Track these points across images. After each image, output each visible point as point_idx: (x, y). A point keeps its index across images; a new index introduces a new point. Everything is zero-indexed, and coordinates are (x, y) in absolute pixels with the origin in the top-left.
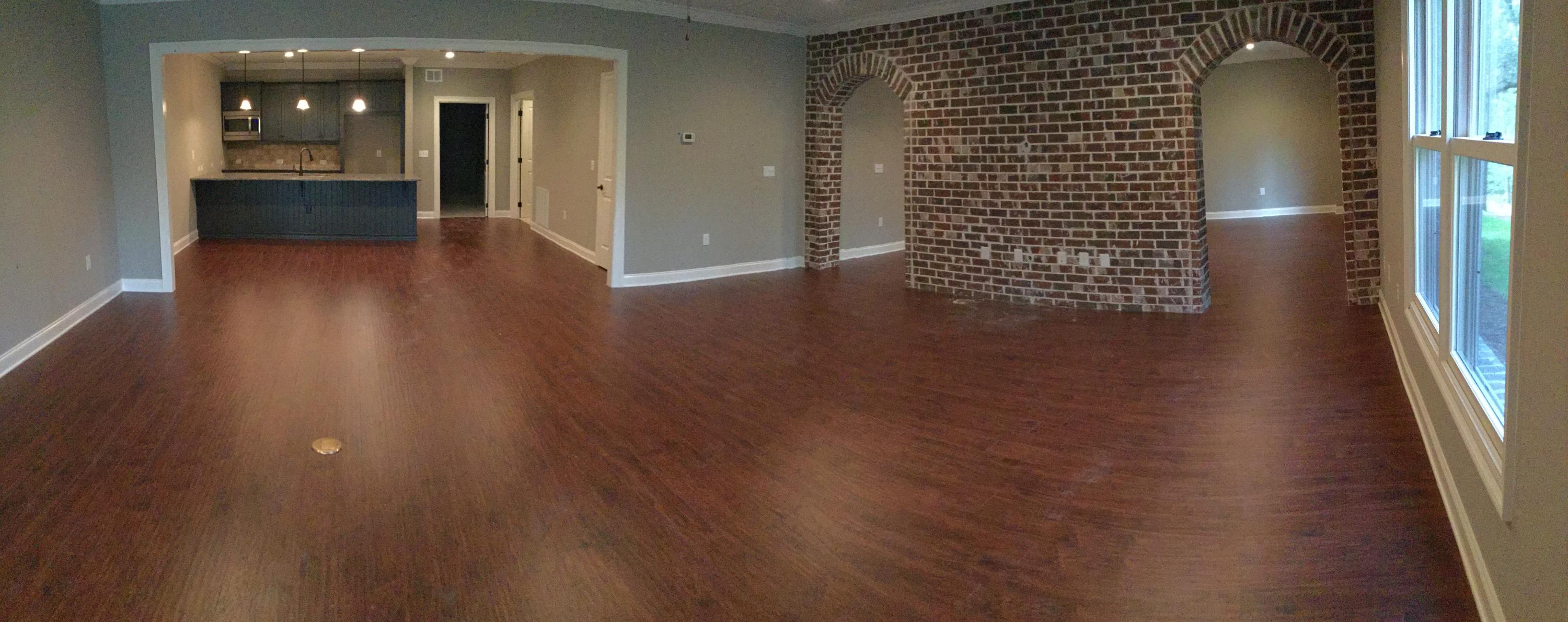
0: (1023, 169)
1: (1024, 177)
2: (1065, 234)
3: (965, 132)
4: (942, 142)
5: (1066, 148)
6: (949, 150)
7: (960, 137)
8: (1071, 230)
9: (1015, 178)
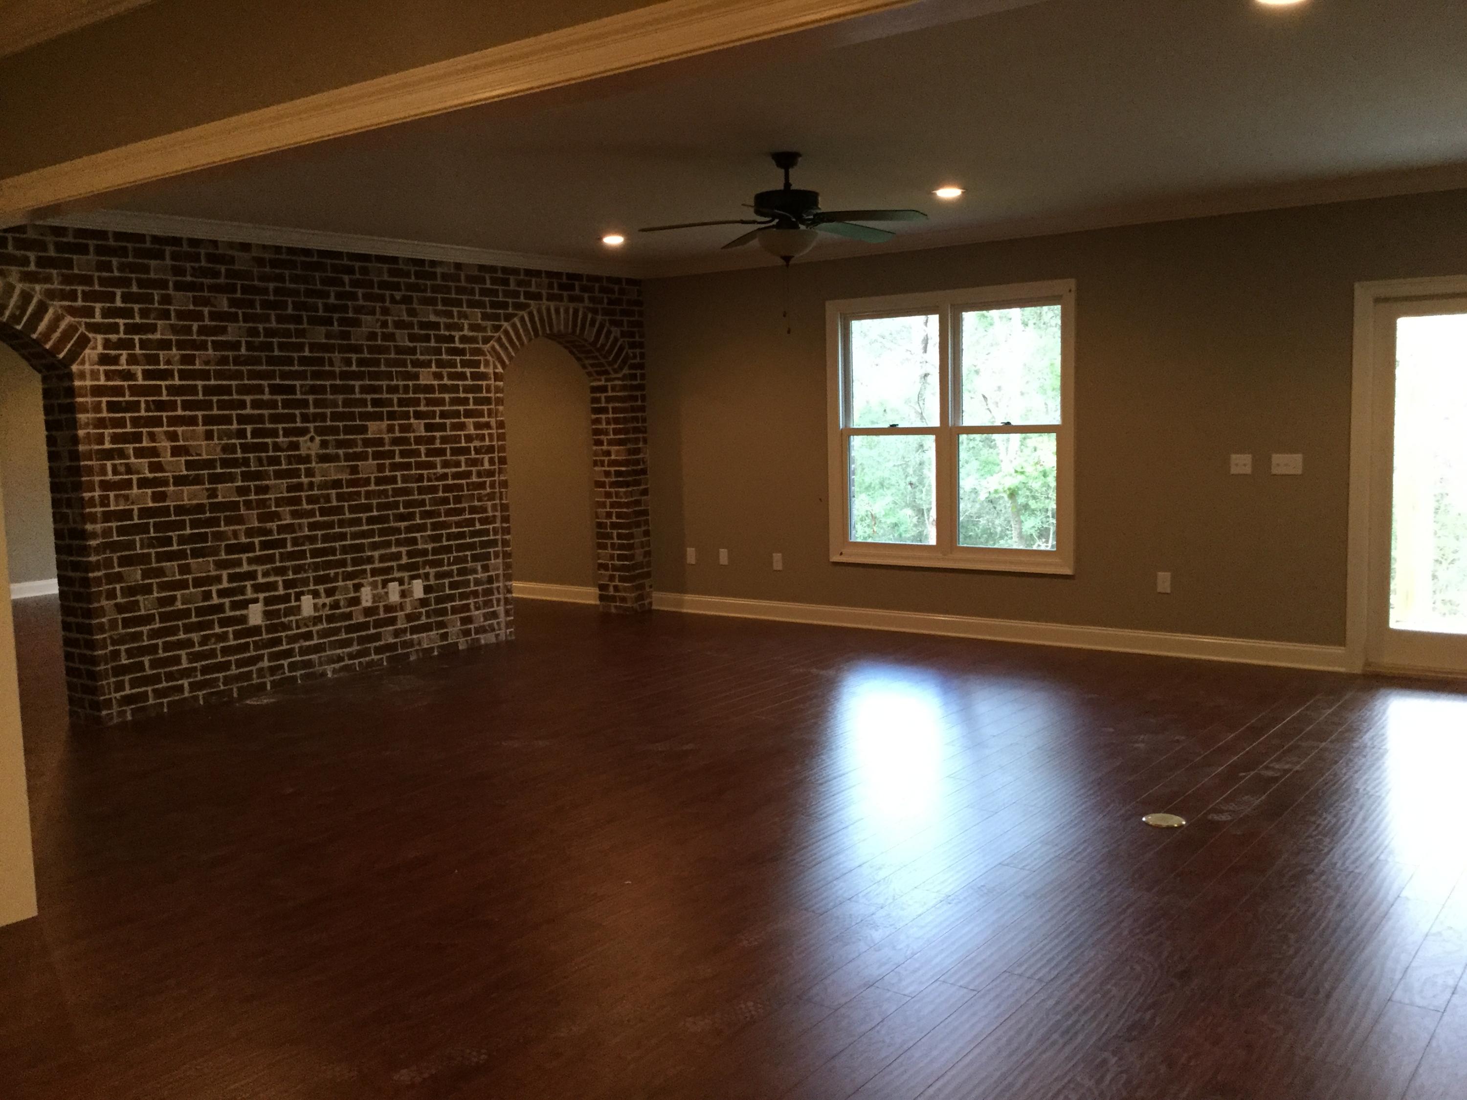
0: (310, 473)
1: (311, 486)
2: (370, 560)
3: (208, 420)
4: (163, 437)
5: (367, 443)
6: (177, 451)
7: (201, 428)
8: (376, 554)
9: (299, 487)
